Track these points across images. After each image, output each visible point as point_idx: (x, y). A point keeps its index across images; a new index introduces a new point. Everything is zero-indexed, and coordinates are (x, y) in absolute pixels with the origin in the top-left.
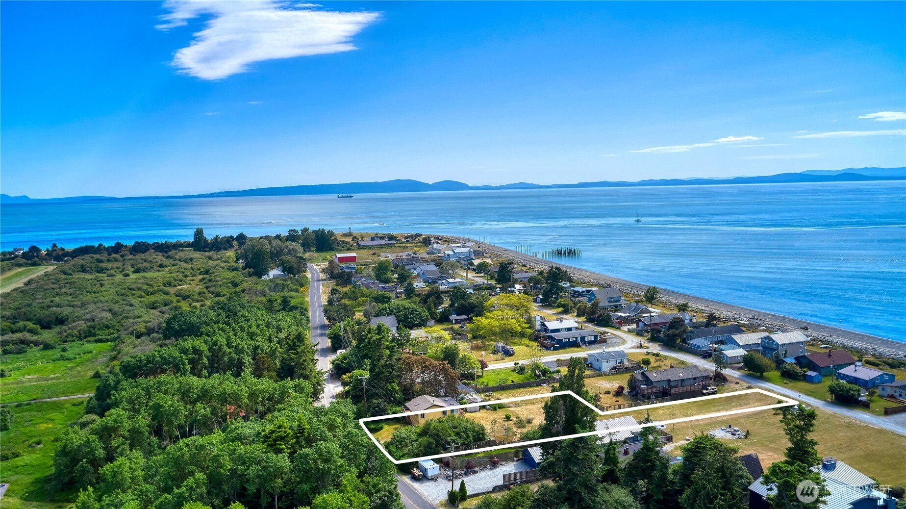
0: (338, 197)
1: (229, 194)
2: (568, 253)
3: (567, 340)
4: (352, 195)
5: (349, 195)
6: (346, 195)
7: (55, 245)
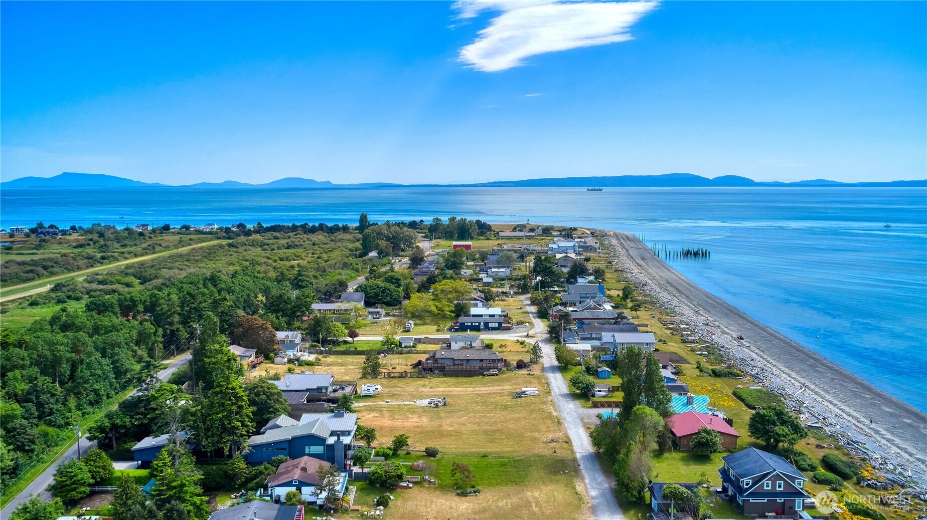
0: (588, 190)
1: (502, 184)
2: (695, 254)
3: (470, 324)
4: (601, 188)
5: (598, 188)
6: (596, 188)
7: (259, 223)
